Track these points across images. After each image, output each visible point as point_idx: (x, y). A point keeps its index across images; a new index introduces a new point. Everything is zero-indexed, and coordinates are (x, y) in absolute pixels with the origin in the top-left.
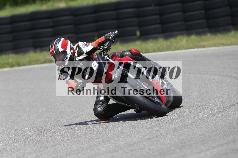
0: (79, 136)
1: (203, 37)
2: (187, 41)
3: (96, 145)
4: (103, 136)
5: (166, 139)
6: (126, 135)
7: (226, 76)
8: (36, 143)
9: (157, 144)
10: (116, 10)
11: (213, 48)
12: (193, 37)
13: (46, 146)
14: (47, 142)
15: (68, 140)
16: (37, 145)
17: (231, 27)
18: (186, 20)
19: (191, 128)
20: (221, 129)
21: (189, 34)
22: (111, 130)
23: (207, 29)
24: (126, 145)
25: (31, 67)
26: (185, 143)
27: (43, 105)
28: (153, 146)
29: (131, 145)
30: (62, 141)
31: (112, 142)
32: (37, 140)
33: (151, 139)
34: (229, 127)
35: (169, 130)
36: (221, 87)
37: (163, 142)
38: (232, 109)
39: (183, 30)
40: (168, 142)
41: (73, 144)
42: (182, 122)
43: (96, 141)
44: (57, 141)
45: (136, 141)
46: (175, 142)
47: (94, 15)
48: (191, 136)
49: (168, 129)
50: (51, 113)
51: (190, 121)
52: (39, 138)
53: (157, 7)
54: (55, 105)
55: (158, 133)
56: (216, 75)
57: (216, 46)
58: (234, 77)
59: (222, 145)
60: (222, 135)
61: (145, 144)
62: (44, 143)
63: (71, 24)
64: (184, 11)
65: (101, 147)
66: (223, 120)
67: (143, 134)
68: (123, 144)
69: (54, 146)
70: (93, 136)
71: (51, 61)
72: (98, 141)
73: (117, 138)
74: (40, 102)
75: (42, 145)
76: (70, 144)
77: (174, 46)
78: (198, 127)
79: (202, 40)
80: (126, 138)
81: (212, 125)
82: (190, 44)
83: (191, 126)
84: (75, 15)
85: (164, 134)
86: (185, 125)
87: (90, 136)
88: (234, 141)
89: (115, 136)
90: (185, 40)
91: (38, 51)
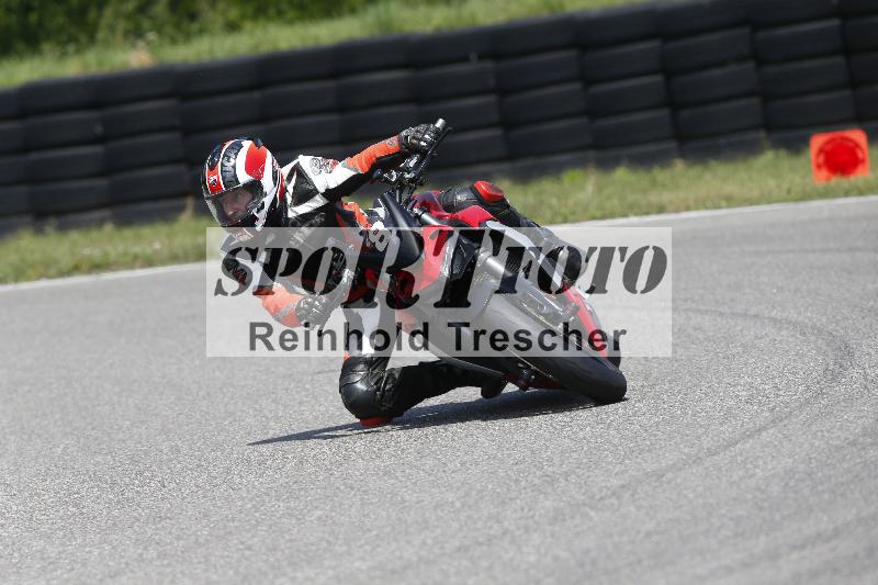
0: (201, 540)
1: (660, 174)
2: (600, 189)
3: (265, 575)
4: (291, 541)
5: (525, 549)
6: (377, 535)
7: (745, 315)
8: (43, 569)
9: (490, 568)
10: (335, 75)
11: (693, 214)
12: (621, 174)
14: (84, 565)
15: (162, 555)
16: (48, 576)
17: (762, 134)
18: (593, 112)
19: (615, 507)
20: (723, 511)
21: (606, 165)
22: (319, 518)
23: (673, 145)
24: (377, 573)
25: (24, 286)
26: (594, 563)
27: (68, 430)
28: (477, 574)
29: (393, 572)
30: (140, 559)
31: (326, 563)
32: (49, 557)
33: (467, 549)
34: (756, 504)
35: (532, 517)
37: (512, 560)
38: (765, 437)
39: (585, 148)
40: (532, 559)
41: (182, 572)
42: (581, 488)
43: (267, 560)
44: (123, 561)
45: (414, 558)
46: (556, 558)
47: (256, 95)
48: (616, 538)
49: (531, 513)
50: (99, 458)
51: (615, 482)
52: (52, 552)
53: (489, 65)
54: (112, 428)
55: (496, 529)
56: (706, 312)
57: (707, 208)
58: (774, 320)
59: (730, 570)
60: (729, 533)
61: (444, 567)
62: (72, 569)
63: (171, 129)
64: (587, 80)
65: (282, 580)
66: (731, 477)
67: (439, 531)
68: (364, 567)
69: (111, 577)
70: (256, 540)
71: (97, 267)
72: (272, 559)
73: (344, 548)
74: (57, 417)
75: (65, 576)
76: (168, 570)
77: (551, 207)
78: (644, 503)
79: (654, 183)
80: (378, 546)
81: (691, 496)
82: (609, 197)
83: (614, 501)
84: (185, 97)
85: (518, 533)
86: (592, 497)
87: (243, 540)
88: (773, 556)
89: (337, 539)
90: (590, 187)
91: (49, 229)
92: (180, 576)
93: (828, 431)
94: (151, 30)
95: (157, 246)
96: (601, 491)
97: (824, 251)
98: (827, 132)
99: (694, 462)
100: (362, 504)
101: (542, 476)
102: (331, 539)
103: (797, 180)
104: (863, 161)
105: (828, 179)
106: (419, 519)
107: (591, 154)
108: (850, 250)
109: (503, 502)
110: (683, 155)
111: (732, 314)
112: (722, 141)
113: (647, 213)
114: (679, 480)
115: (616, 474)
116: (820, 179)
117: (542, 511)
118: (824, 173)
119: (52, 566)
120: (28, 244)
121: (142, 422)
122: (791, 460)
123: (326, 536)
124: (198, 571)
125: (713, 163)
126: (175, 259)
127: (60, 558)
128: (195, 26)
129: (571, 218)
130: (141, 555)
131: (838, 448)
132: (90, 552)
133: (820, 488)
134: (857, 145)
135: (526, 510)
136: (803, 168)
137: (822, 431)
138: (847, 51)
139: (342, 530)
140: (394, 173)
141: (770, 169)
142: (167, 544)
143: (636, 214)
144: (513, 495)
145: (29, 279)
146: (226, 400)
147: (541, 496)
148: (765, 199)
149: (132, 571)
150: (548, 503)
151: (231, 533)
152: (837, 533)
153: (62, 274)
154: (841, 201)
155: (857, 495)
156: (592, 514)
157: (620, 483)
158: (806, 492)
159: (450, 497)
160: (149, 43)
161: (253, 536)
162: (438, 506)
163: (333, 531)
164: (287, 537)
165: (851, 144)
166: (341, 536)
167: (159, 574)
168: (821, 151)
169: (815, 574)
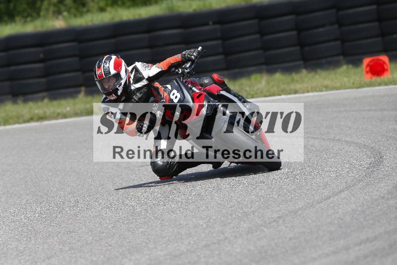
0: (89, 242)
1: (295, 76)
2: (268, 83)
3: (118, 258)
4: (129, 242)
5: (235, 246)
6: (168, 240)
7: (334, 140)
8: (17, 255)
9: (219, 254)
10: (148, 31)
11: (311, 94)
12: (278, 76)
13: (35, 259)
14: (36, 253)
15: (71, 249)
16: (20, 258)
17: (341, 58)
18: (265, 48)
19: (276, 226)
20: (325, 228)
21: (271, 72)
22: (142, 232)
23: (301, 62)
24: (168, 257)
26: (266, 252)
28: (213, 257)
29: (176, 256)
30: (61, 250)
31: (145, 252)
32: (20, 250)
33: (209, 246)
34: (339, 225)
35: (238, 231)
36: (324, 159)
37: (229, 251)
38: (343, 195)
39: (261, 64)
40: (238, 250)
41: (80, 257)
42: (260, 218)
43: (118, 251)
44: (53, 251)
45: (185, 250)
46: (249, 250)
47: (113, 40)
48: (276, 241)
51: (275, 216)
52: (21, 247)
53: (218, 26)
55: (222, 237)
56: (316, 138)
57: (317, 91)
58: (347, 142)
59: (327, 255)
60: (327, 238)
61: (199, 254)
62: (30, 255)
63: (74, 56)
64: (262, 33)
65: (125, 260)
66: (328, 213)
67: (196, 238)
68: (162, 254)
69: (48, 259)
70: (113, 242)
71: (41, 118)
72: (120, 250)
73: (153, 246)
74: (24, 186)
75: (27, 258)
76: (74, 255)
77: (246, 91)
78: (288, 225)
79: (293, 80)
80: (169, 244)
81: (310, 221)
82: (272, 87)
83: (275, 224)
84: (81, 42)
85: (232, 239)
86: (265, 222)
87: (107, 242)
88: (347, 248)
89: (150, 241)
90: (264, 82)
91: (20, 102)
92: (79, 258)
93: (371, 192)
94: (65, 11)
95: (68, 109)
96: (269, 219)
97: (369, 111)
98: (371, 57)
99: (311, 206)
100: (162, 226)
101: (242, 213)
102: (147, 241)
103: (357, 78)
104: (387, 70)
105: (371, 78)
106: (187, 232)
107: (264, 67)
108: (381, 110)
109: (225, 225)
110: (306, 67)
111: (328, 139)
112: (324, 61)
113: (290, 94)
114: (304, 215)
115: (276, 212)
116: (367, 78)
117: (243, 229)
118: (369, 75)
119: (21, 254)
120: (10, 108)
121: (62, 189)
122: (355, 205)
123: (145, 240)
124: (87, 256)
125: (319, 71)
126: (76, 114)
127: (25, 250)
128: (85, 9)
129: (255, 96)
130: (61, 249)
131: (376, 200)
132: (38, 247)
133: (368, 218)
134: (384, 63)
135: (235, 228)
136: (360, 73)
137: (369, 192)
138: (380, 20)
139: (152, 237)
140: (180, 70)
141: (345, 74)
142: (73, 244)
143: (284, 94)
144: (230, 221)
145: (10, 124)
146: (100, 179)
147: (243, 222)
148: (343, 87)
149: (57, 256)
150: (245, 225)
151: (102, 239)
152: (376, 238)
153: (25, 122)
154: (377, 88)
155: (385, 221)
156: (265, 230)
157: (278, 215)
158: (362, 220)
159: (201, 222)
160: (64, 17)
161: (112, 240)
162: (195, 227)
163: (148, 238)
164: (128, 241)
165: (381, 62)
166: (152, 240)
167: (70, 257)
168: (368, 65)
169: (366, 257)
